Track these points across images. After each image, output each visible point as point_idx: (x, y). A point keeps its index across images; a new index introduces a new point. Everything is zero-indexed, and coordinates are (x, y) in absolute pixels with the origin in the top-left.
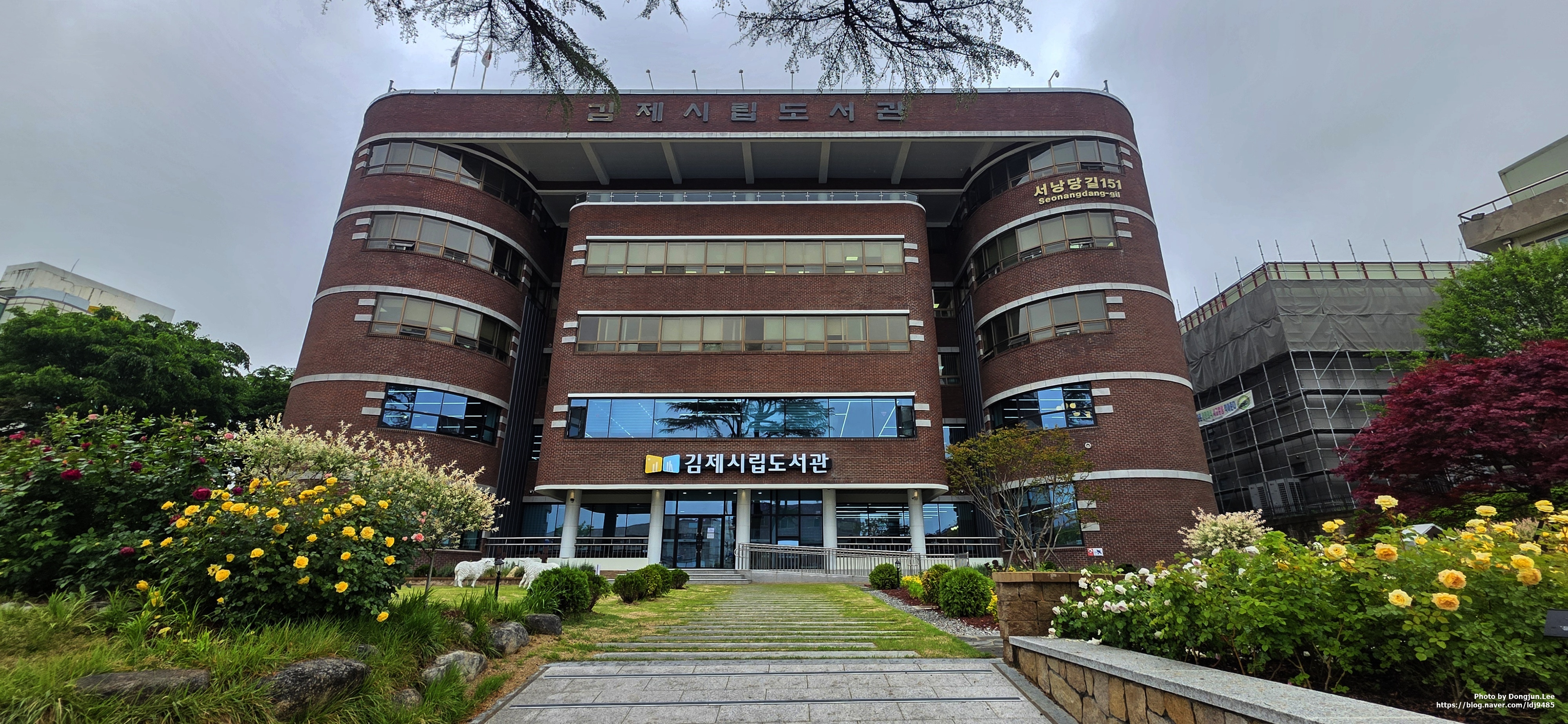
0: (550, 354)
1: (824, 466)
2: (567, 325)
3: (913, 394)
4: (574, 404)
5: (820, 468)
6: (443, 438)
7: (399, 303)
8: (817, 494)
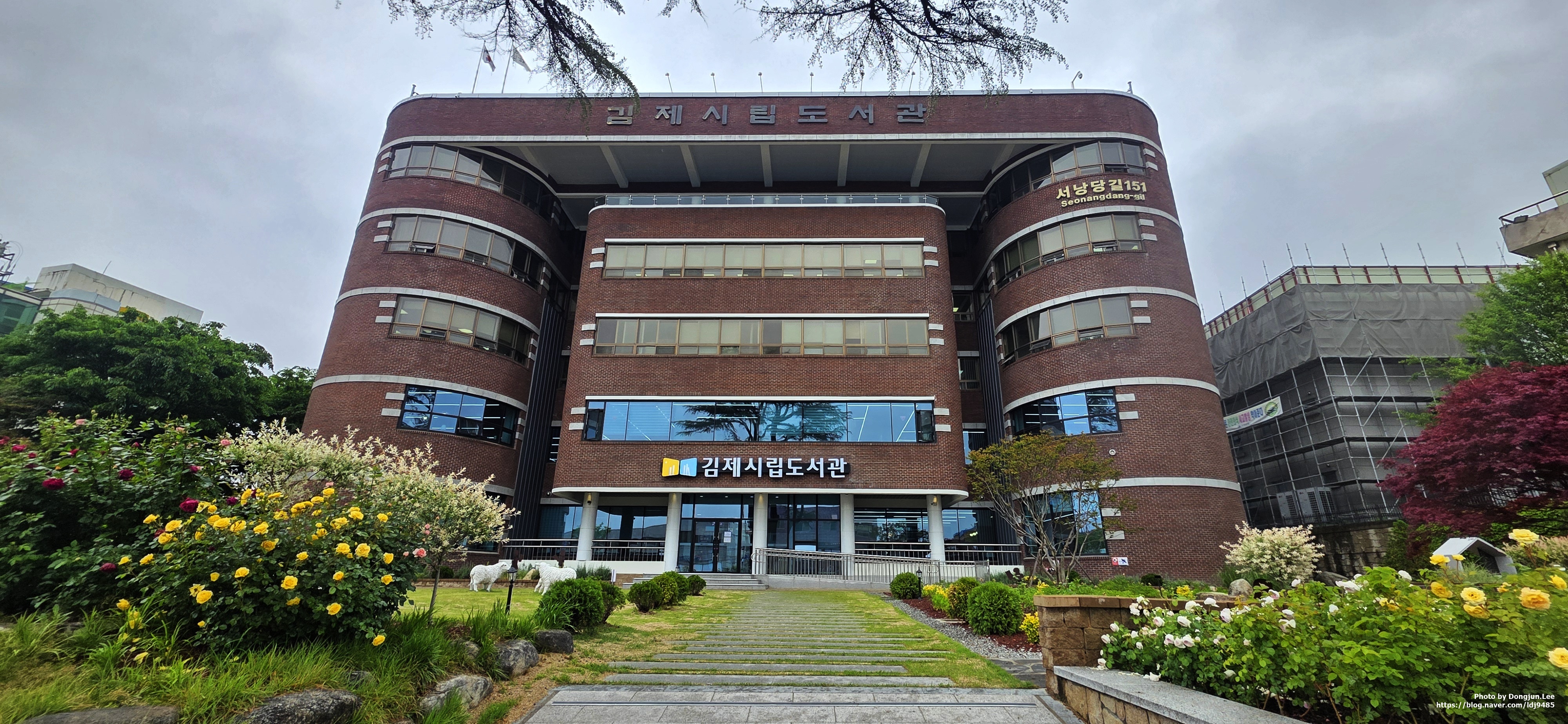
0: (568, 357)
1: (842, 471)
2: (585, 327)
3: (932, 398)
4: (592, 406)
5: (838, 472)
6: (462, 440)
7: (421, 305)
8: (836, 499)
